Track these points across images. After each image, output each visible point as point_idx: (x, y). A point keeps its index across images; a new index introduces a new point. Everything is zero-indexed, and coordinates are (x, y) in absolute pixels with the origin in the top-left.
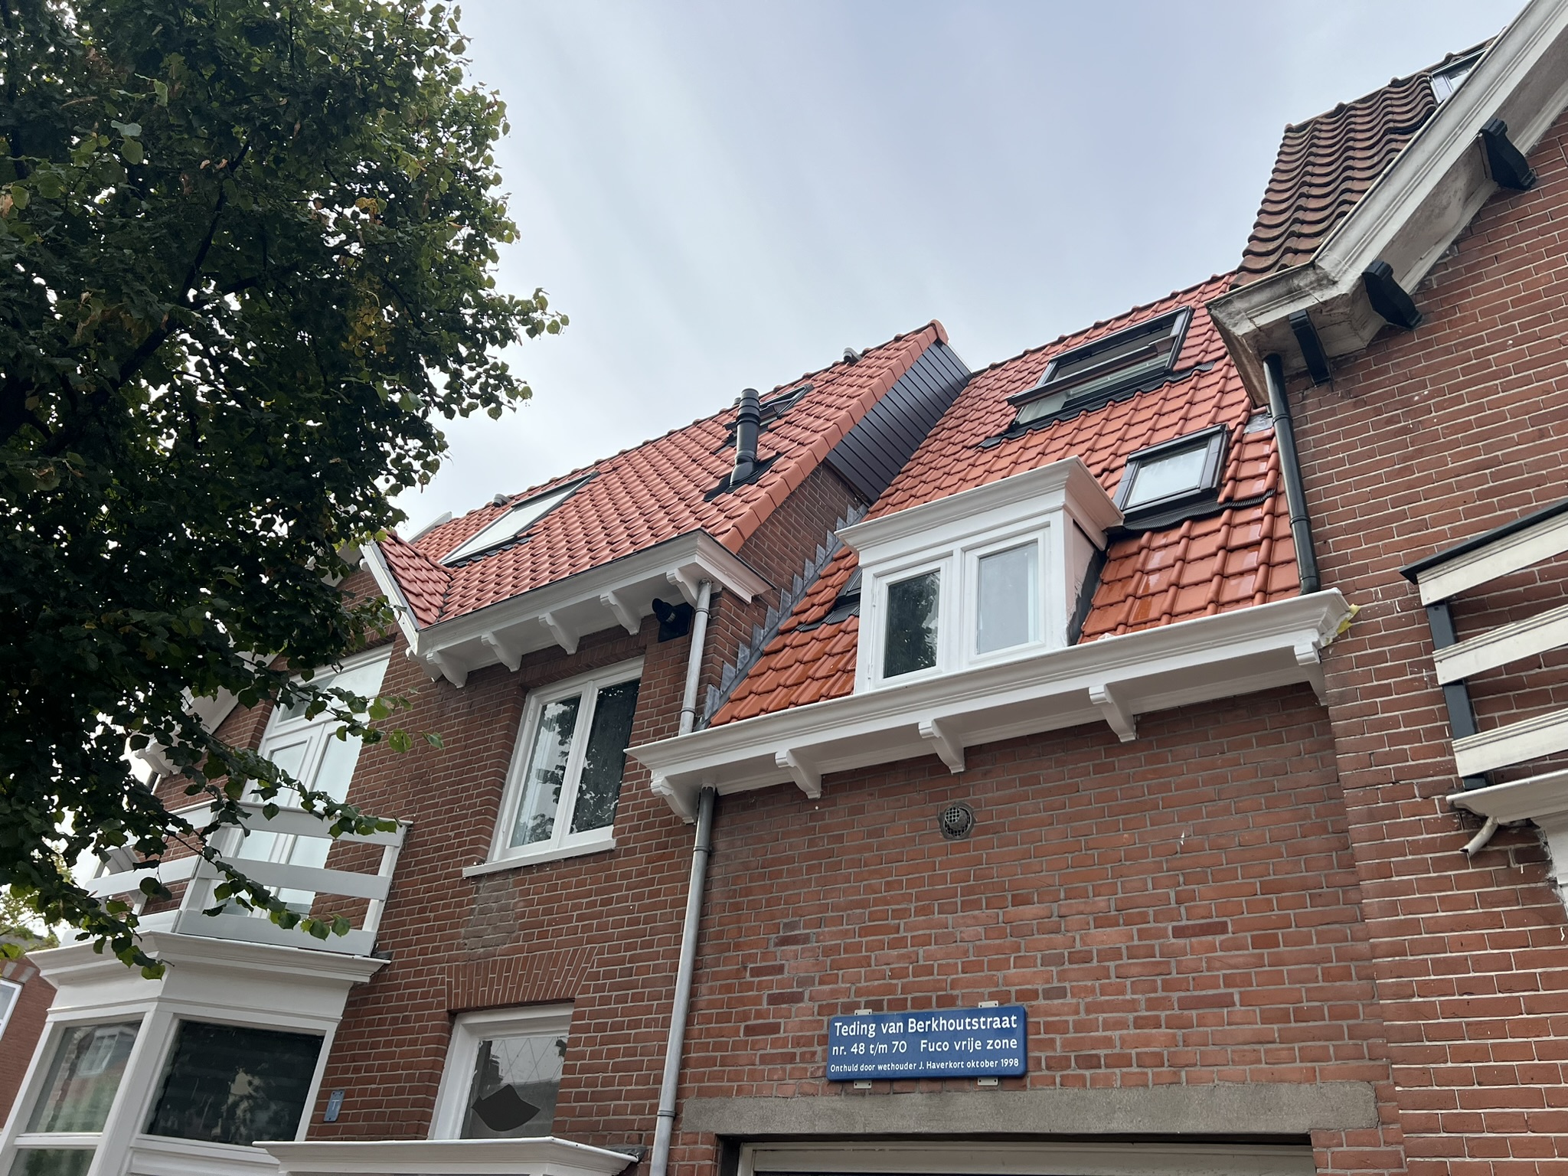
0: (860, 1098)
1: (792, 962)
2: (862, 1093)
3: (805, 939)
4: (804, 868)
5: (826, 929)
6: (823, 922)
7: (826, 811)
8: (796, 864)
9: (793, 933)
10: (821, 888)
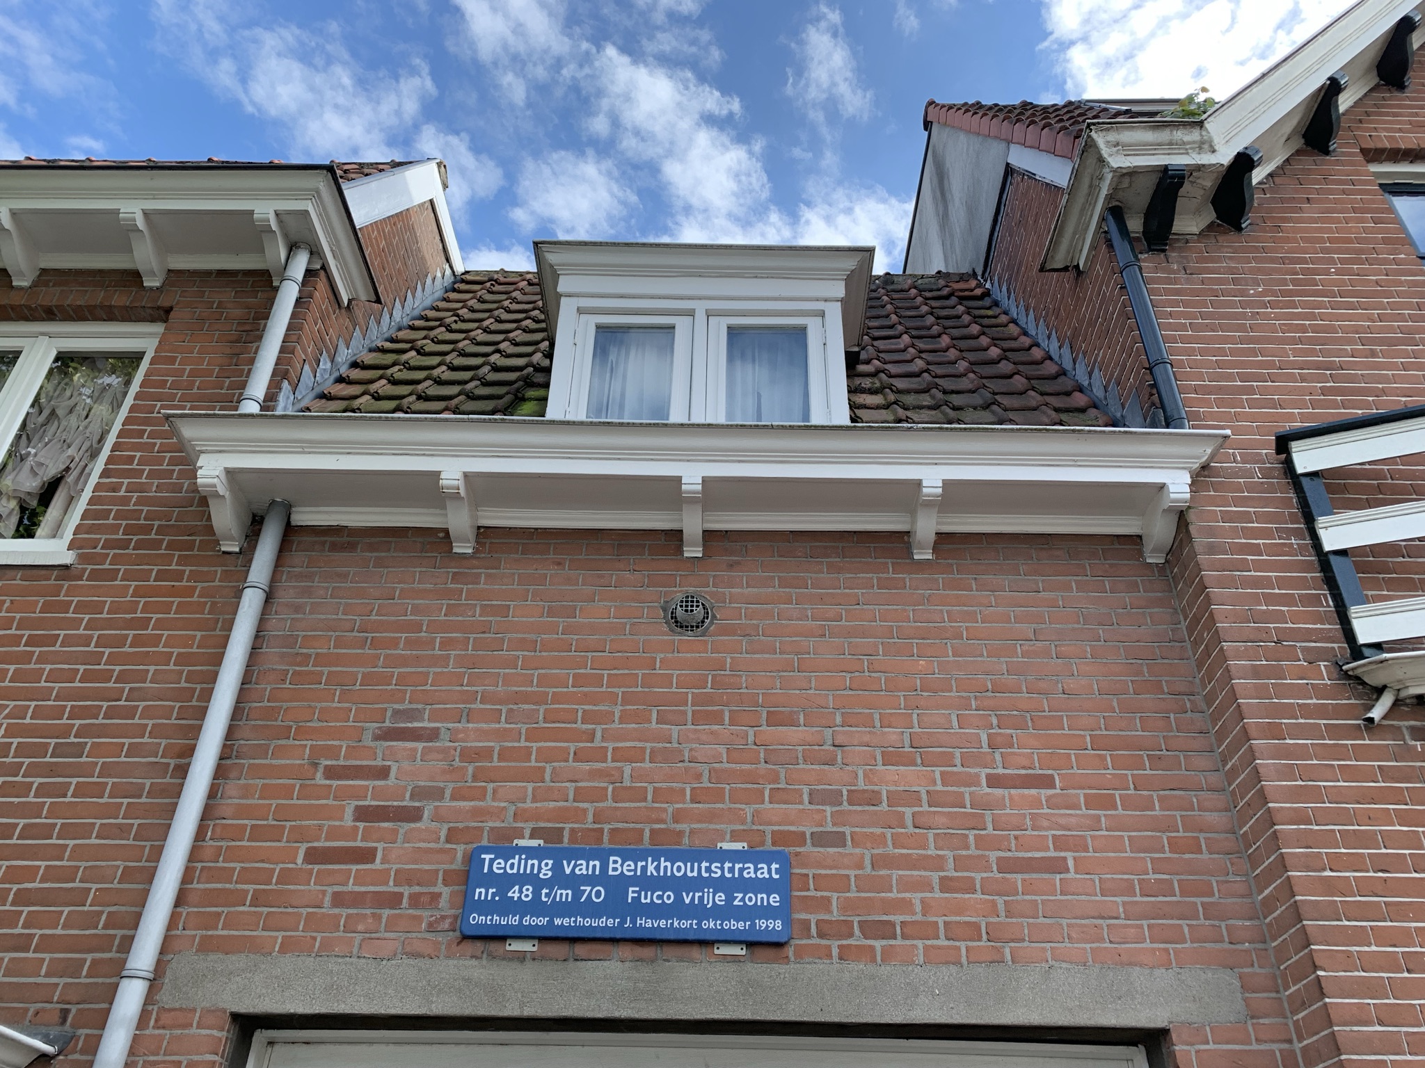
0: (515, 965)
1: (406, 765)
2: (521, 957)
3: (433, 735)
4: (438, 640)
5: (470, 725)
6: (465, 715)
7: (481, 573)
8: (423, 634)
9: (409, 725)
10: (465, 670)
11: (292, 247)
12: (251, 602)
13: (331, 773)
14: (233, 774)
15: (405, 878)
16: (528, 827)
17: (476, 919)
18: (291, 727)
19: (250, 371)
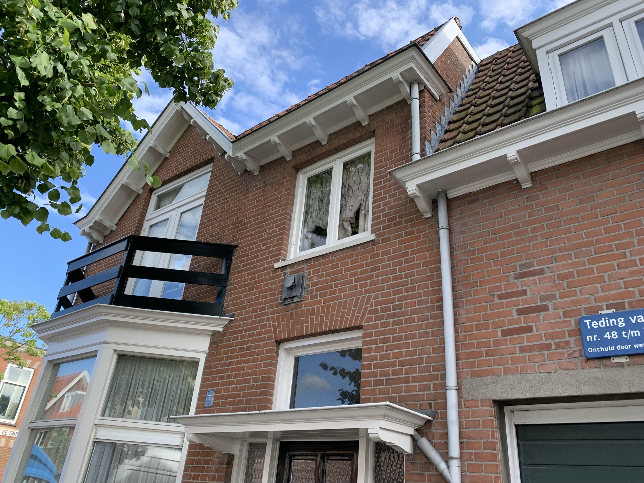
0: (619, 369)
1: (533, 287)
2: (622, 365)
3: (542, 272)
4: (529, 230)
5: (558, 264)
6: (553, 259)
7: (539, 194)
8: (521, 229)
9: (529, 270)
10: (546, 239)
11: (411, 85)
12: (444, 235)
13: (500, 297)
14: (460, 305)
15: (549, 336)
16: (604, 305)
17: (591, 350)
18: (477, 281)
19: (411, 143)
